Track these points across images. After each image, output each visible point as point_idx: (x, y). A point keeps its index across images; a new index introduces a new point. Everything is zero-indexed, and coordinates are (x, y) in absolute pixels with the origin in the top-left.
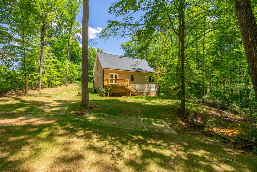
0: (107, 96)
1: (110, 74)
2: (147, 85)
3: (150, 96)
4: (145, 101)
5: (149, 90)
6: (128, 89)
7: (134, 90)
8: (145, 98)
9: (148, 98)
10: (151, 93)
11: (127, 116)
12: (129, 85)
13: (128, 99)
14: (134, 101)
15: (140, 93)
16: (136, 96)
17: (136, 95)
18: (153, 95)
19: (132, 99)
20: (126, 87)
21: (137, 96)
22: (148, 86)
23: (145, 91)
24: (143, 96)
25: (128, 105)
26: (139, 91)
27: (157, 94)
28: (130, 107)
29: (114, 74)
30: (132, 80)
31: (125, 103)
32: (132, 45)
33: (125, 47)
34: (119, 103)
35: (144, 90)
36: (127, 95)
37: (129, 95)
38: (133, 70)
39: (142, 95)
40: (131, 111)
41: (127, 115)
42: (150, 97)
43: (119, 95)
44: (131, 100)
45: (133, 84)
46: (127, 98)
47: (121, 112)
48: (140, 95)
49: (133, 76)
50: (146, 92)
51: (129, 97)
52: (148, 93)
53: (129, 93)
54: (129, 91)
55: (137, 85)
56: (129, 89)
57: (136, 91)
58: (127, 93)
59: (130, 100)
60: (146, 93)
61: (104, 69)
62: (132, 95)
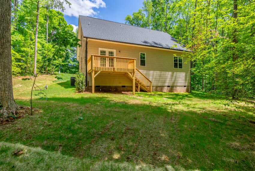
0: (91, 91)
1: (100, 49)
2: (170, 73)
3: (175, 93)
4: (170, 101)
5: (174, 83)
6: (134, 78)
7: (147, 81)
8: (167, 96)
9: (174, 96)
10: (178, 88)
11: (116, 156)
12: (135, 70)
13: (134, 98)
14: (147, 103)
15: (157, 87)
16: (149, 93)
17: (150, 91)
18: (181, 91)
19: (141, 98)
20: (130, 74)
21: (152, 93)
22: (172, 76)
23: (167, 84)
24: (163, 93)
25: (130, 110)
26: (154, 83)
27: (187, 91)
28: (135, 119)
29: (107, 50)
30: (143, 63)
31: (125, 105)
32: (142, 17)
33: (132, 21)
34: (110, 107)
35: (165, 82)
36: (132, 91)
37: (136, 91)
38: (145, 44)
39: (161, 91)
40: (137, 130)
41: (119, 149)
42: (177, 95)
43: (116, 90)
44: (139, 99)
45: (144, 70)
46: (131, 96)
47: (101, 136)
48: (156, 90)
49: (144, 54)
50: (168, 86)
51: (137, 95)
52: (172, 88)
53: (137, 87)
54: (136, 84)
55: (151, 72)
56: (136, 80)
57: (149, 84)
58: (132, 87)
59: (137, 99)
60: (169, 88)
61: (87, 38)
62: (142, 90)
